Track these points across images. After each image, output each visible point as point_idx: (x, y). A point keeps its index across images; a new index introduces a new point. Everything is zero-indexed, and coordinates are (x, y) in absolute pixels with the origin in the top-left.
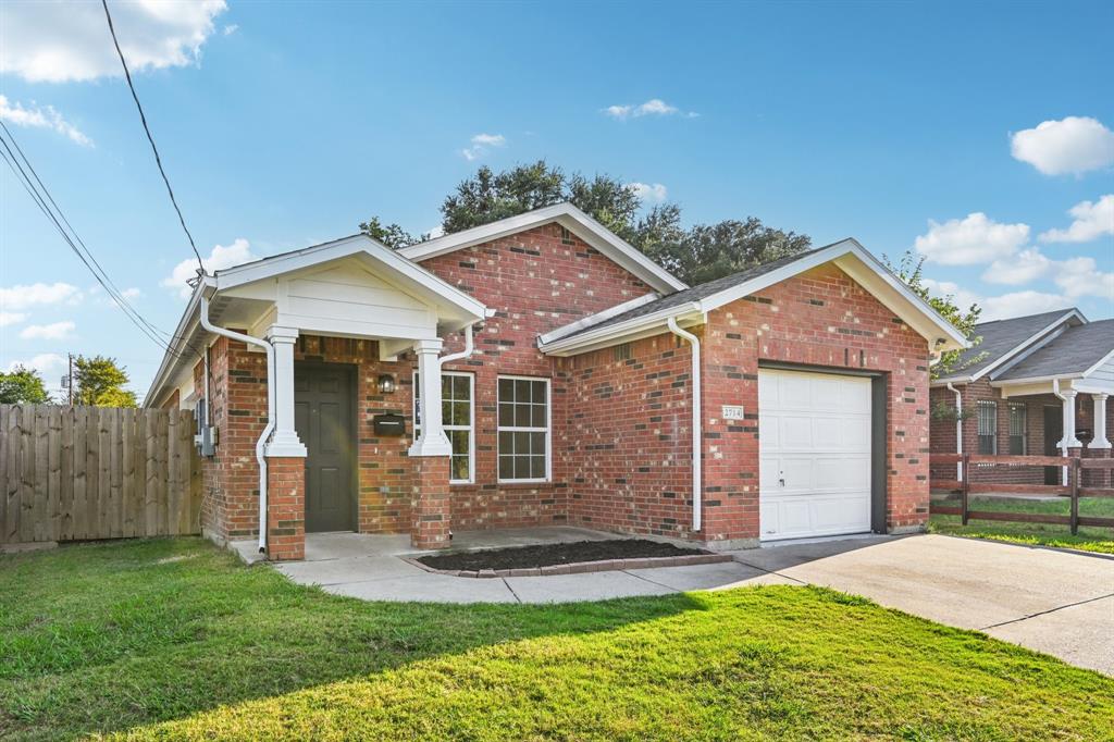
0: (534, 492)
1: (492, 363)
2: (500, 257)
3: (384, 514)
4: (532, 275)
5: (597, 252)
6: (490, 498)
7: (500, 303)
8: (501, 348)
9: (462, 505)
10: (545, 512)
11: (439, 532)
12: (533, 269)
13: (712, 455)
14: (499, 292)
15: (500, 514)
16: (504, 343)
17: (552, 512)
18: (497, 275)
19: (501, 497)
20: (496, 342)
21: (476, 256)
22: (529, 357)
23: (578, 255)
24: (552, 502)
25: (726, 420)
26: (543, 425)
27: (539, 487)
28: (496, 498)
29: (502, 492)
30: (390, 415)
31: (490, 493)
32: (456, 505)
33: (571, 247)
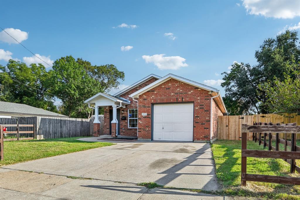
3: (123, 133)
13: (140, 122)
21: (139, 88)
25: (143, 116)
30: (124, 117)
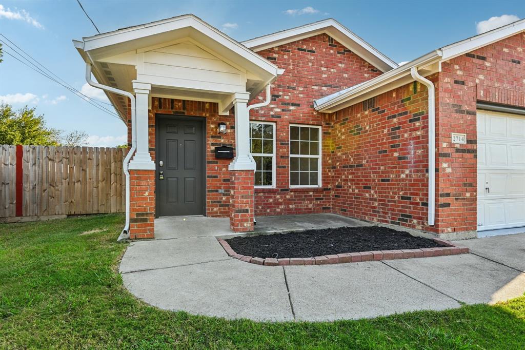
0: (311, 193)
1: (286, 117)
2: (291, 54)
3: (220, 206)
4: (310, 64)
5: (350, 51)
6: (285, 197)
7: (291, 81)
8: (292, 108)
9: (267, 201)
10: (317, 205)
11: (247, 221)
12: (311, 61)
13: (443, 170)
14: (290, 75)
15: (291, 206)
16: (293, 105)
17: (322, 205)
18: (290, 65)
19: (291, 196)
20: (288, 104)
21: (277, 53)
22: (308, 113)
23: (338, 53)
24: (322, 199)
25: (454, 144)
26: (317, 154)
27: (314, 190)
28: (288, 197)
29: (292, 193)
30: (224, 147)
31: (285, 193)
32: (264, 201)
33: (334, 48)
